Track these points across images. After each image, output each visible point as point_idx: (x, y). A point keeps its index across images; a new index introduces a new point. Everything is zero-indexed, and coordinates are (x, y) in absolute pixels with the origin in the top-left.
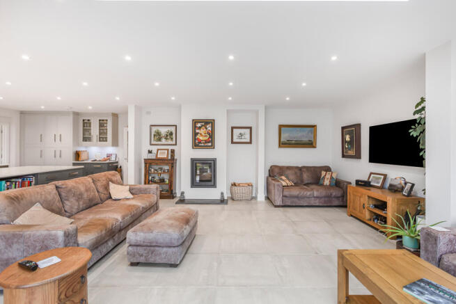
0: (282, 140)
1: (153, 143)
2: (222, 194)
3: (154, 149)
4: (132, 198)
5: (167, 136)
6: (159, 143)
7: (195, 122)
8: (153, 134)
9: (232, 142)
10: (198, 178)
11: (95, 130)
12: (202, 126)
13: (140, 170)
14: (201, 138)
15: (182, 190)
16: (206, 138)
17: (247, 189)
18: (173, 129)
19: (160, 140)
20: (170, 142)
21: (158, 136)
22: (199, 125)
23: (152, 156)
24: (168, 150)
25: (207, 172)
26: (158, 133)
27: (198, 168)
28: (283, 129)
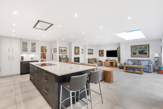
0: (88, 53)
1: (60, 53)
5: (64, 51)
6: (62, 53)
11: (29, 47)
22: (76, 48)
26: (61, 50)
28: (89, 50)
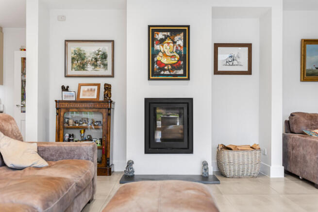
0: (308, 67)
1: (70, 72)
2: (205, 164)
3: (73, 84)
4: (47, 167)
5: (96, 60)
7: (153, 30)
8: (70, 56)
9: (216, 72)
10: (158, 136)
12: (166, 37)
13: (47, 122)
14: (164, 61)
15: (128, 159)
16: (174, 61)
17: (251, 156)
18: (106, 48)
19: (82, 67)
20: (101, 71)
21: (80, 61)
22: (160, 36)
23: (70, 96)
24: (99, 85)
25: (175, 124)
26: (80, 55)
27: (159, 117)
28: (308, 46)
